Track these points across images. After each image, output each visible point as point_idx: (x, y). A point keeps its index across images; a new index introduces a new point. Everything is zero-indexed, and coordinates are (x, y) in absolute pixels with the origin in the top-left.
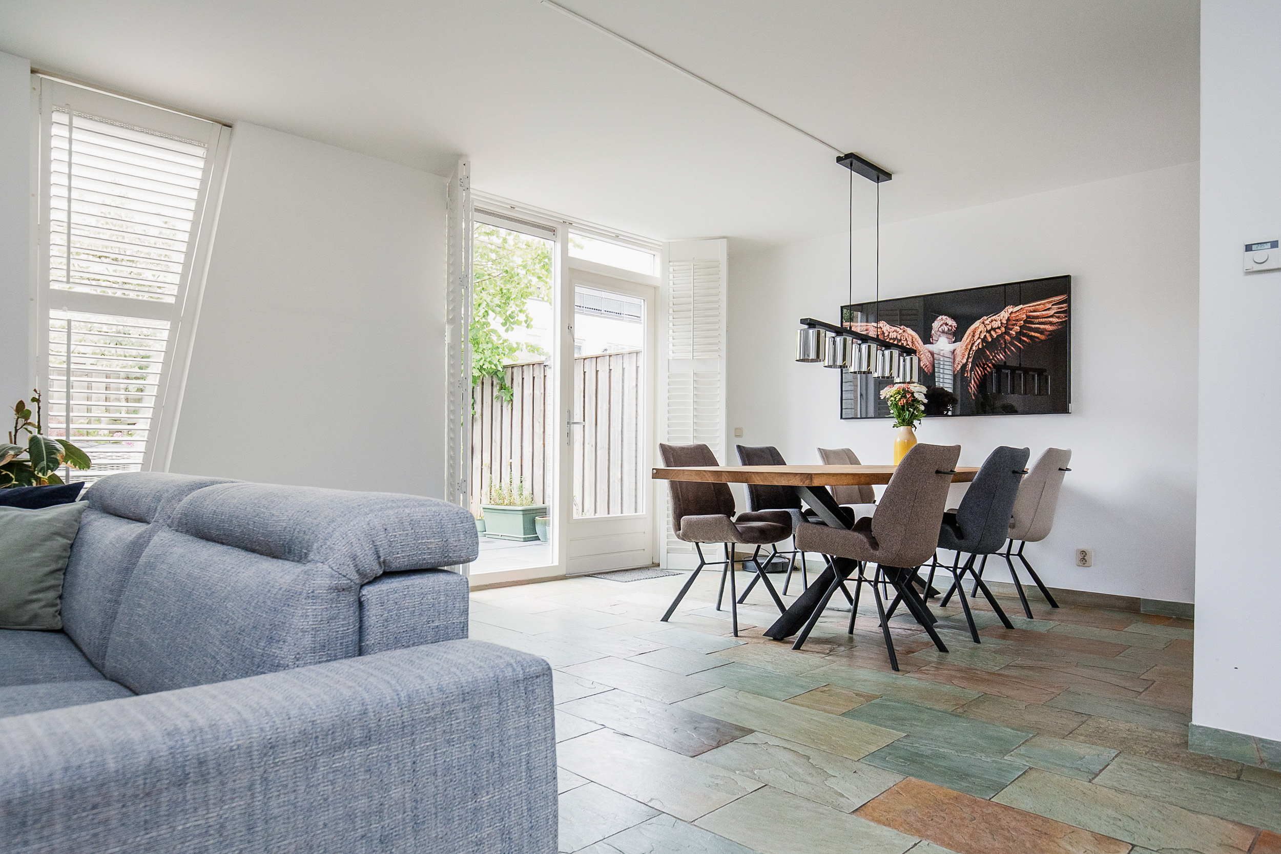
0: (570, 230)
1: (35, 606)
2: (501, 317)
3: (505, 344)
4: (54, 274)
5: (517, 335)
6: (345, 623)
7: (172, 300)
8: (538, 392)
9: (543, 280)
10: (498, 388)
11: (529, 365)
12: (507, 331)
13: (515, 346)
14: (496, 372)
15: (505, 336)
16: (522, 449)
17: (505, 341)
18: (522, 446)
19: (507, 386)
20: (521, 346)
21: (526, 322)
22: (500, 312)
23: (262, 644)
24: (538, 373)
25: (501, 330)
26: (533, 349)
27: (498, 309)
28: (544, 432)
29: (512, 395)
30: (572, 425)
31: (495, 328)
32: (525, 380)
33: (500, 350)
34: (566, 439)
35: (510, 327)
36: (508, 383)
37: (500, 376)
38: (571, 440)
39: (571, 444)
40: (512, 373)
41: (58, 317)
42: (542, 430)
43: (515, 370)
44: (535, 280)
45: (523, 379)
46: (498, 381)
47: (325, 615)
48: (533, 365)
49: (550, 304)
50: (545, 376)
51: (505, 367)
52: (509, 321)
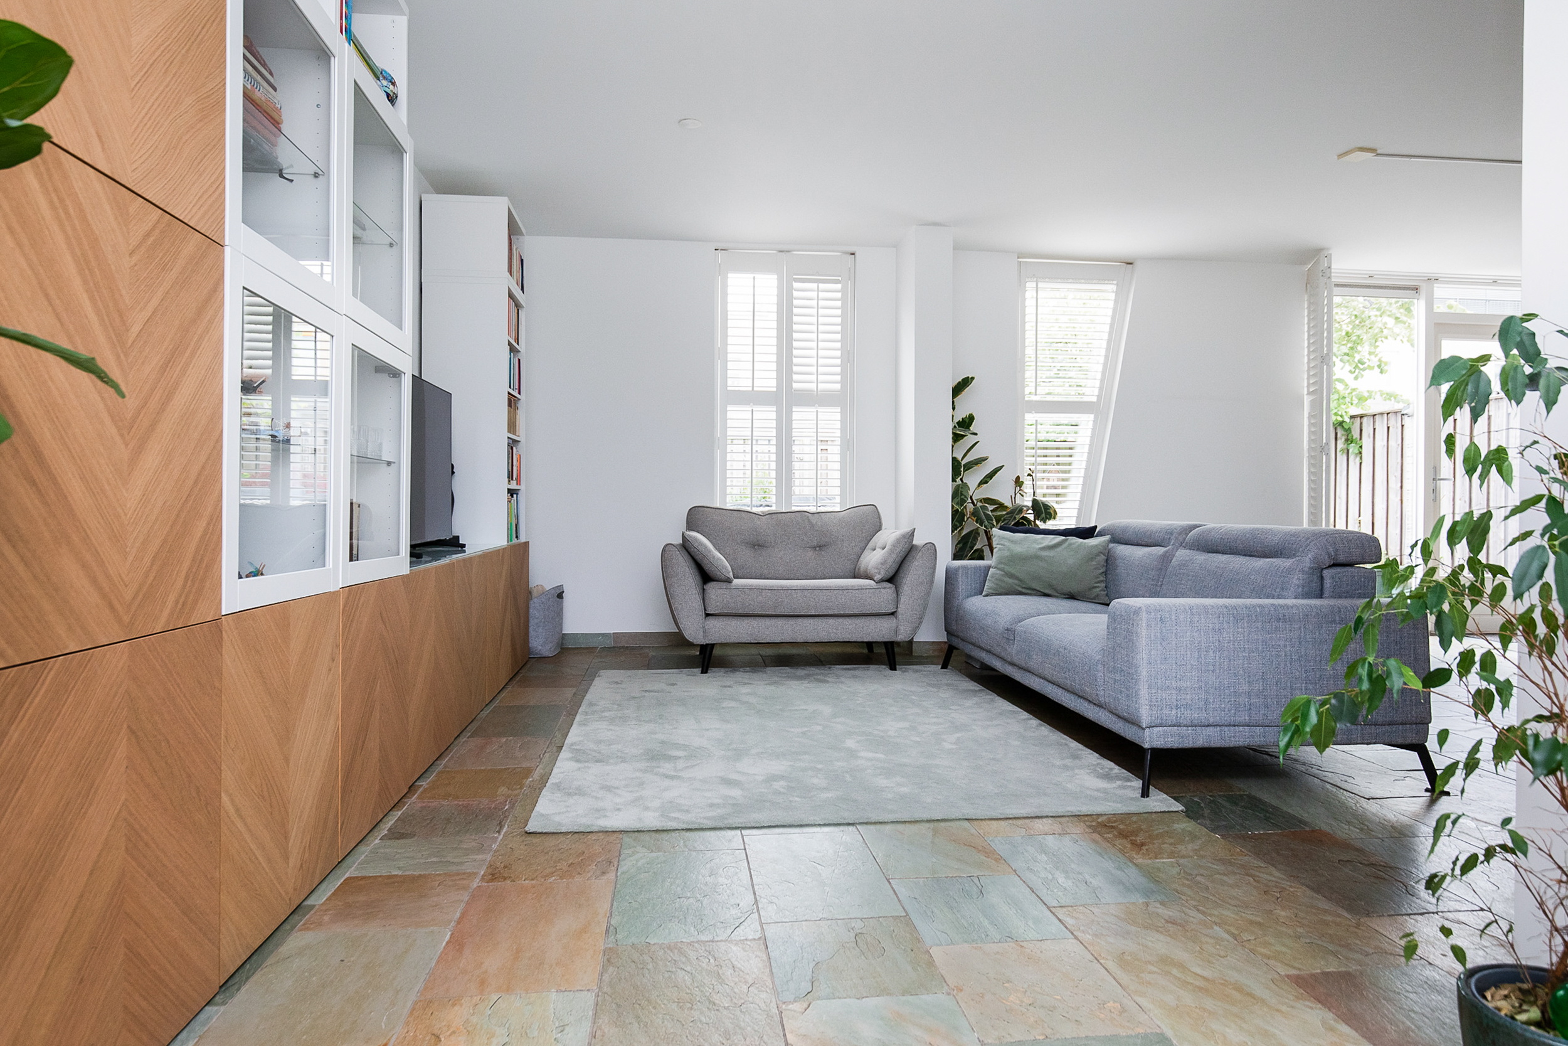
0: (1435, 285)
1: (1098, 590)
2: (1350, 365)
3: (1354, 394)
4: (1027, 391)
5: (1369, 382)
6: (1315, 585)
7: (1094, 399)
8: (1394, 443)
9: (1400, 321)
10: (1343, 440)
11: (1382, 414)
12: (1356, 378)
13: (1366, 394)
14: (1341, 424)
15: (1353, 384)
16: (1373, 505)
17: (1354, 390)
18: (1373, 502)
19: (1354, 438)
20: (1373, 394)
21: (1379, 366)
22: (1348, 361)
23: (1278, 590)
24: (1395, 423)
25: (1349, 378)
26: (1389, 396)
27: (1346, 358)
28: (1402, 487)
29: (1361, 447)
30: (1438, 482)
31: (1342, 378)
32: (1376, 430)
33: (1348, 400)
34: (1432, 496)
35: (1360, 375)
36: (1355, 434)
37: (1346, 427)
38: (1438, 496)
39: (1438, 501)
40: (1361, 424)
41: (1030, 418)
42: (1399, 485)
43: (1365, 420)
44: (1391, 322)
45: (1374, 429)
46: (1343, 433)
47: (1308, 580)
48: (1388, 414)
49: (1412, 345)
50: (1403, 426)
51: (1352, 417)
52: (1359, 367)
